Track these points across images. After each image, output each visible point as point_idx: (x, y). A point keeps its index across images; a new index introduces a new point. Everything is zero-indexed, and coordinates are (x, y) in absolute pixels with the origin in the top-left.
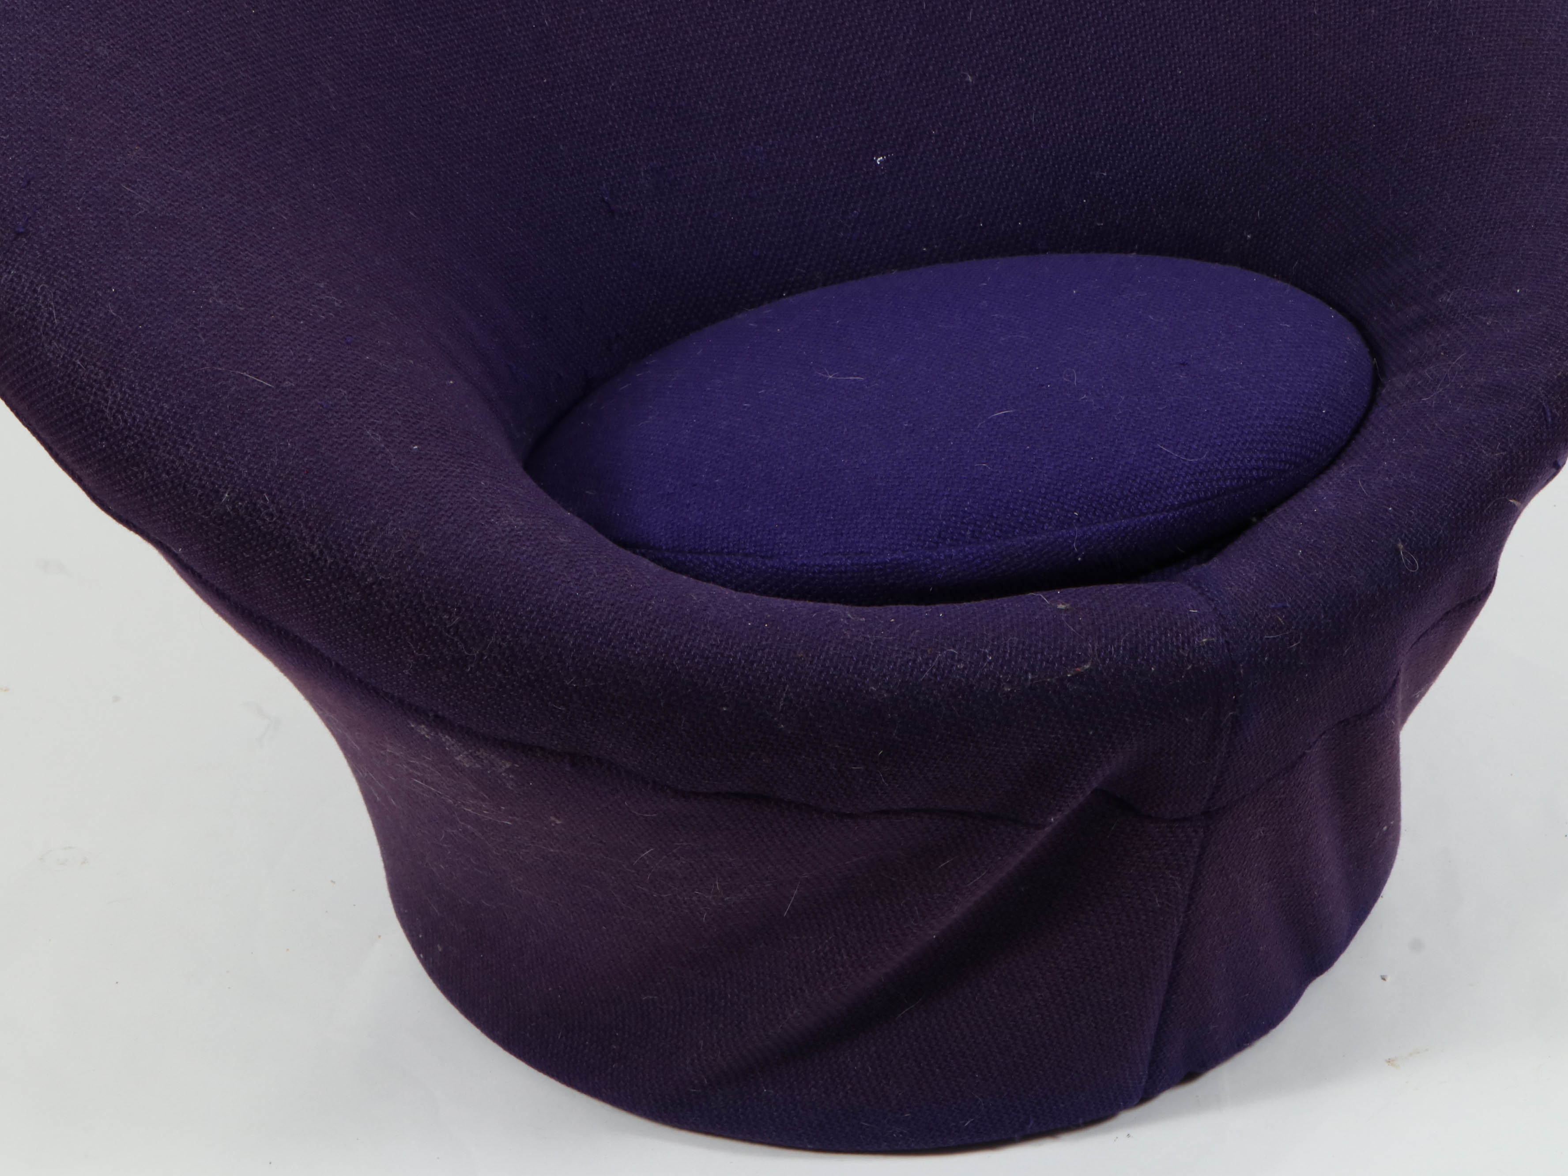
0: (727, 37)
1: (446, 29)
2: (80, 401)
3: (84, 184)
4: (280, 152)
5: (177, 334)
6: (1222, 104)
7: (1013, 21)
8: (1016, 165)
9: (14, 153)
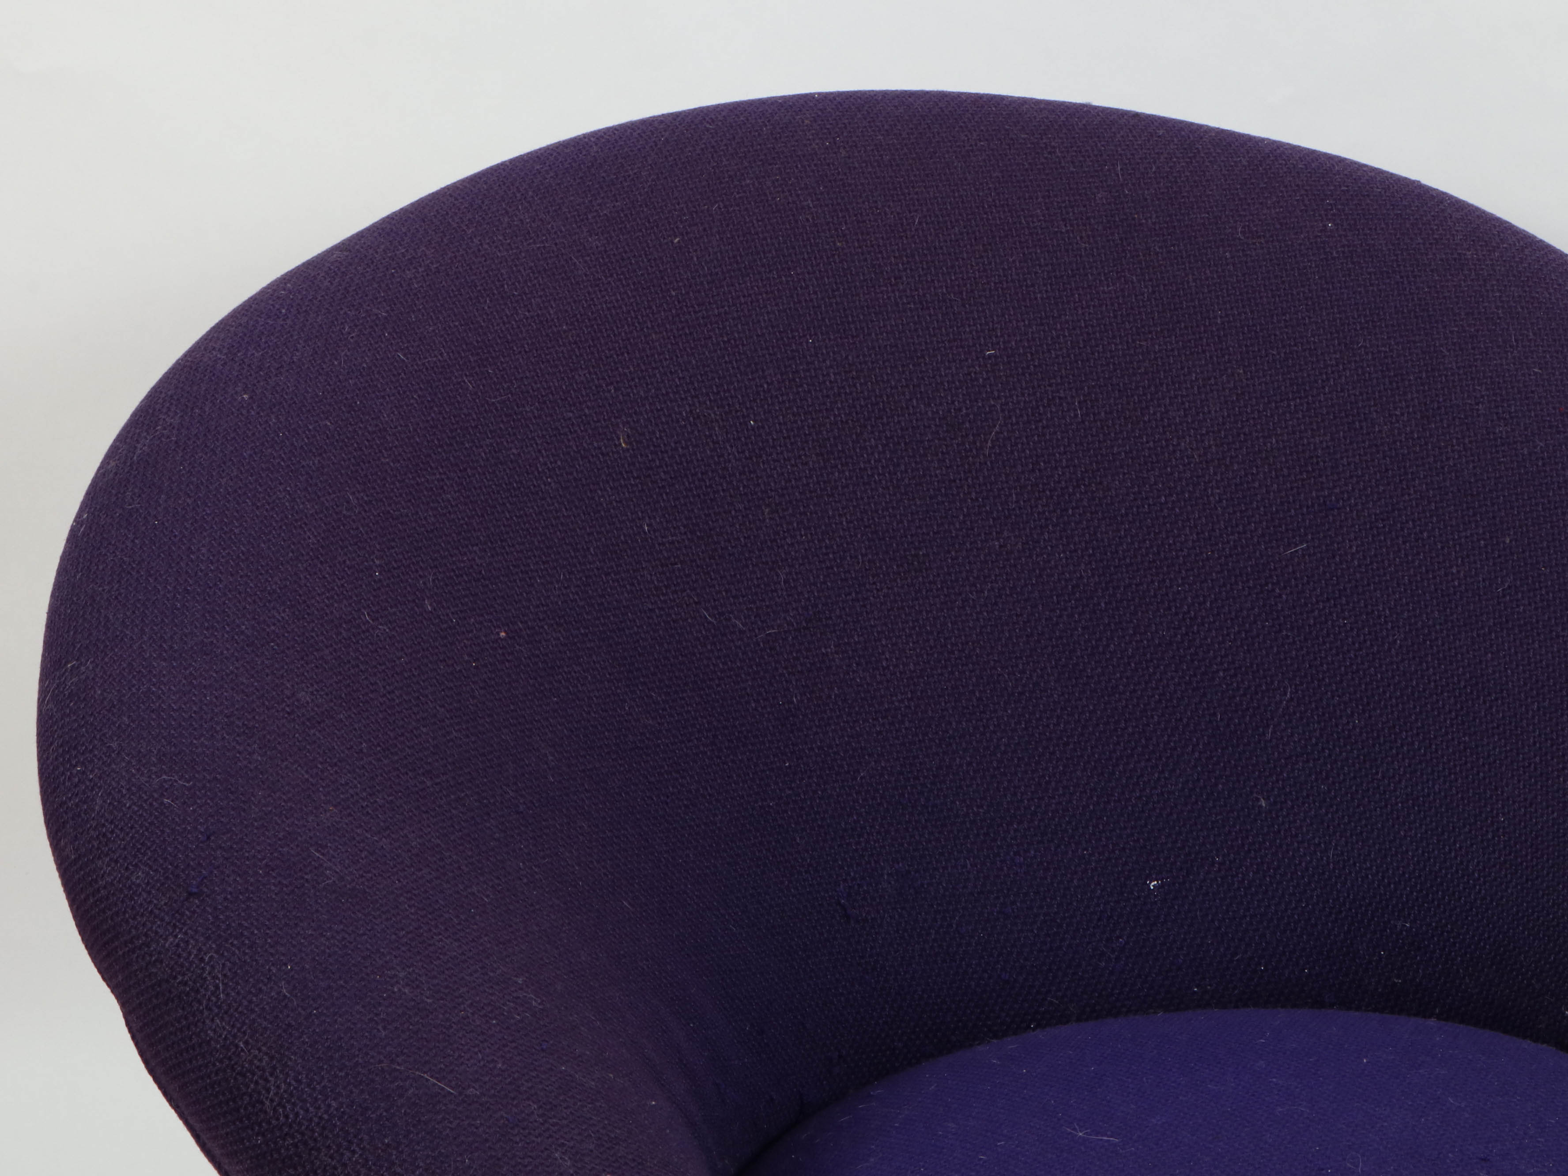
0: (994, 732)
1: (683, 699)
2: (239, 1089)
3: (270, 845)
4: (488, 825)
5: (354, 1024)
6: (1548, 860)
7: (1317, 744)
8: (1307, 905)
9: (196, 803)
